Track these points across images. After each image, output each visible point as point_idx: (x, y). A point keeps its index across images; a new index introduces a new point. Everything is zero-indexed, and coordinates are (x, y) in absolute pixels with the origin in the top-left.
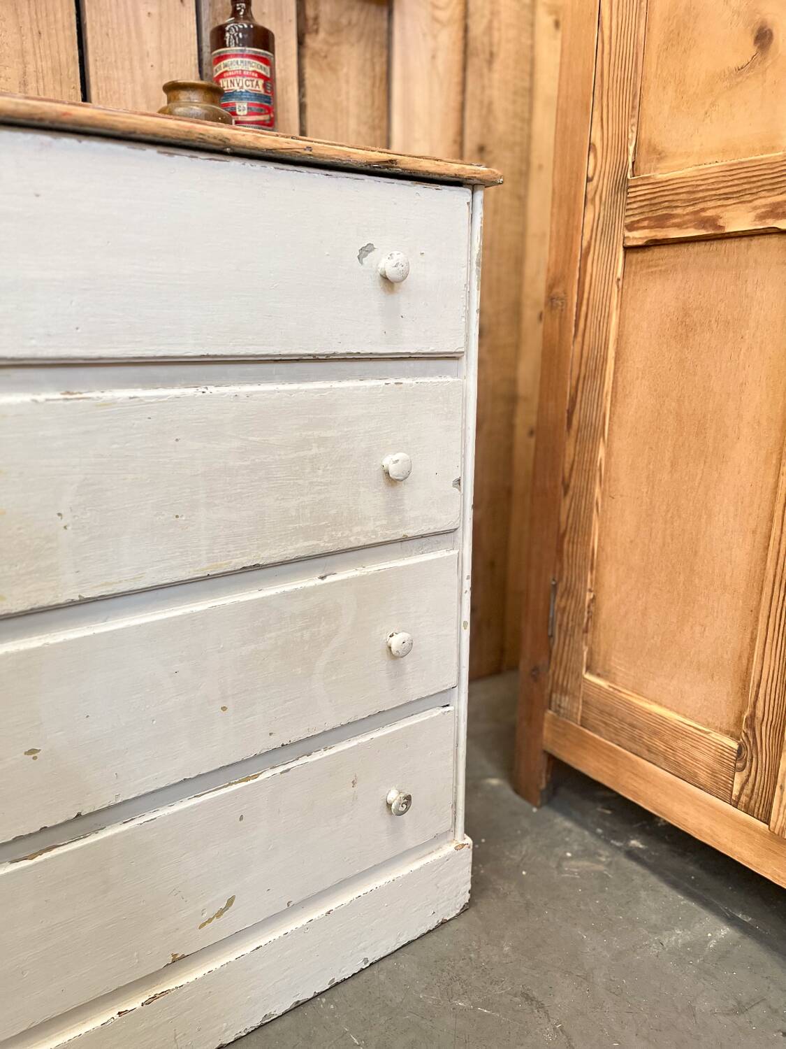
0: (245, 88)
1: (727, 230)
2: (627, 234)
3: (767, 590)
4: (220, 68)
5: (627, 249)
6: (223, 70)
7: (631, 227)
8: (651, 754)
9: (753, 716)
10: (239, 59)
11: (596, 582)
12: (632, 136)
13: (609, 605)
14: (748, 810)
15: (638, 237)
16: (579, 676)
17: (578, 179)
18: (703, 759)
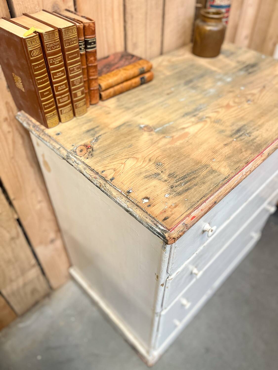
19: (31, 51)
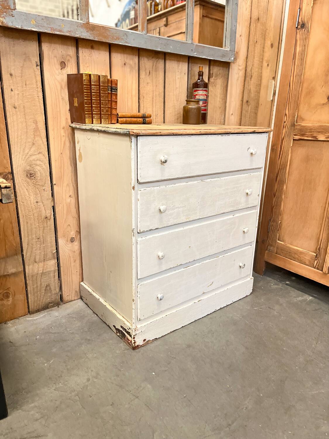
0: (202, 98)
1: (319, 139)
2: (294, 136)
3: (324, 219)
4: (196, 93)
5: (294, 140)
6: (197, 94)
7: (295, 135)
8: (294, 259)
9: (320, 247)
10: (201, 91)
11: (282, 218)
12: (296, 114)
13: (284, 224)
14: (318, 269)
15: (297, 137)
16: (276, 241)
17: (282, 122)
18: (307, 258)
19: (84, 80)
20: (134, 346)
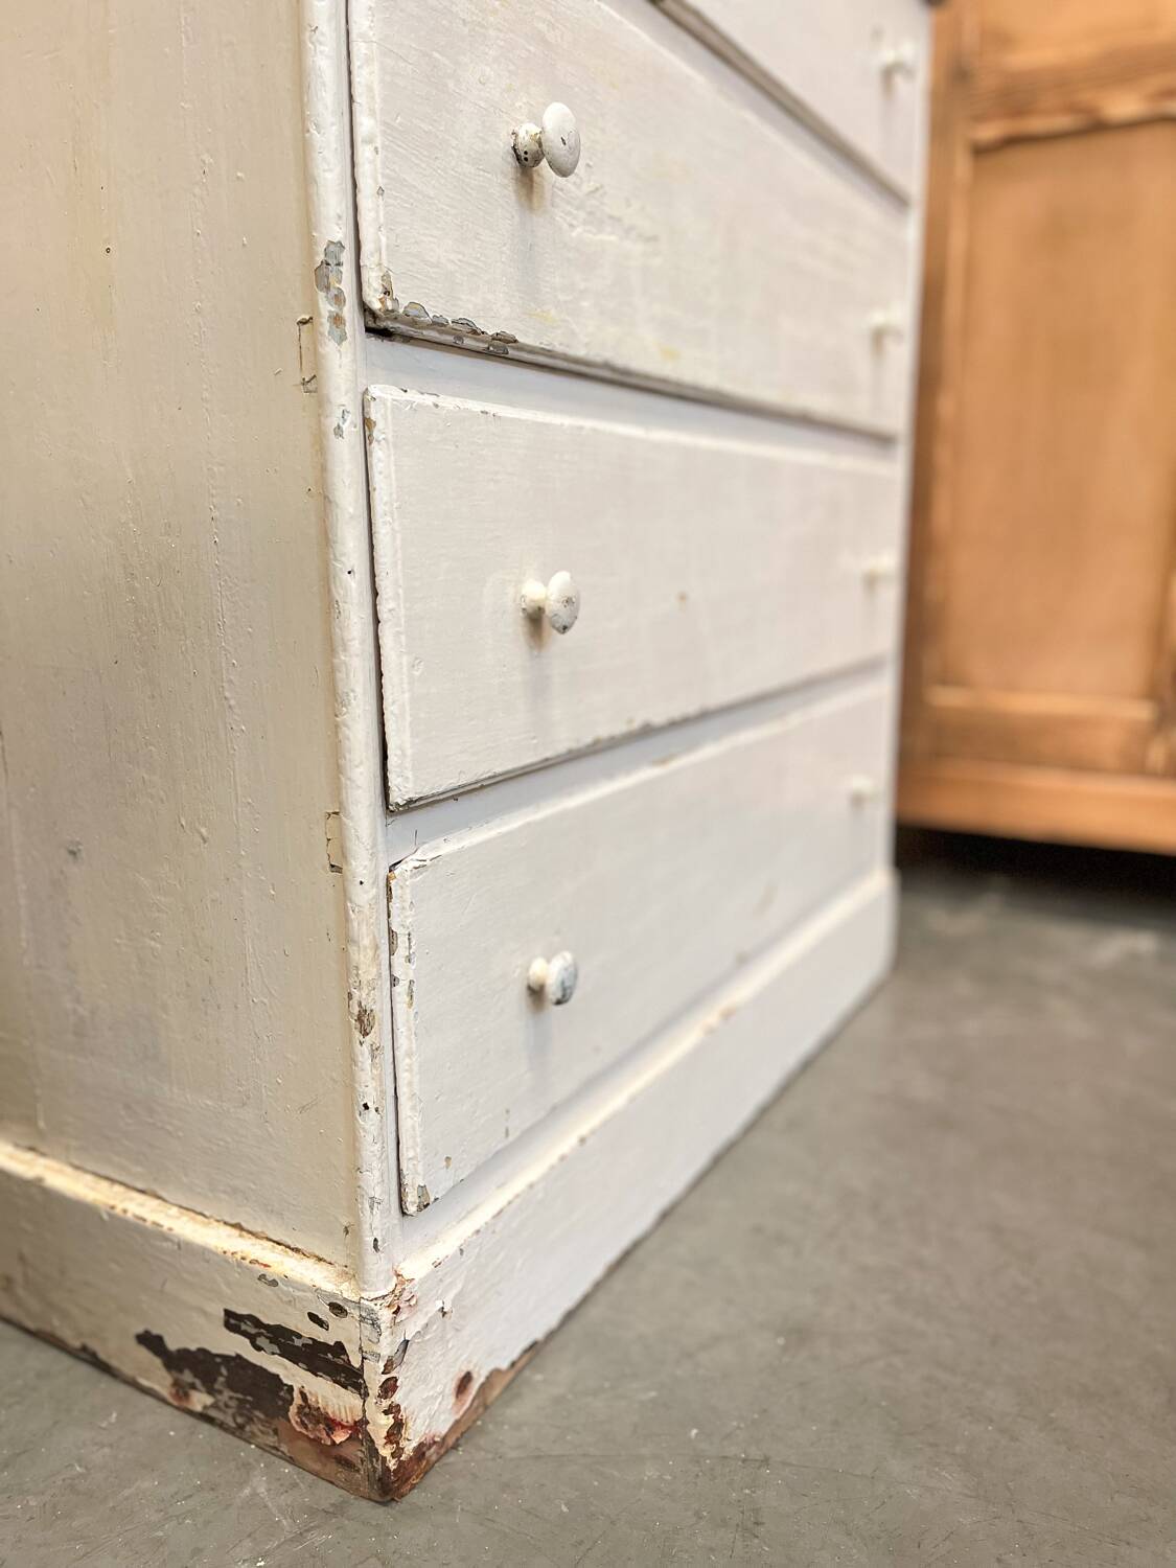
1: (1109, 120)
20: (392, 1464)
